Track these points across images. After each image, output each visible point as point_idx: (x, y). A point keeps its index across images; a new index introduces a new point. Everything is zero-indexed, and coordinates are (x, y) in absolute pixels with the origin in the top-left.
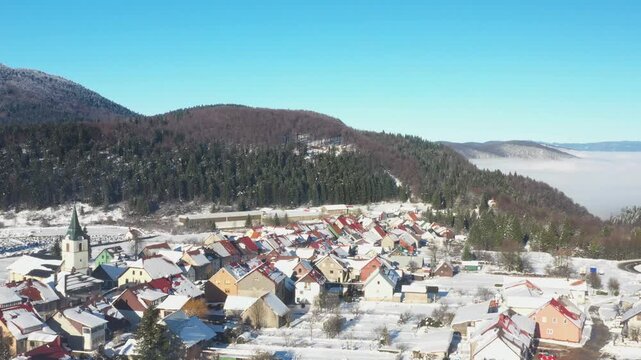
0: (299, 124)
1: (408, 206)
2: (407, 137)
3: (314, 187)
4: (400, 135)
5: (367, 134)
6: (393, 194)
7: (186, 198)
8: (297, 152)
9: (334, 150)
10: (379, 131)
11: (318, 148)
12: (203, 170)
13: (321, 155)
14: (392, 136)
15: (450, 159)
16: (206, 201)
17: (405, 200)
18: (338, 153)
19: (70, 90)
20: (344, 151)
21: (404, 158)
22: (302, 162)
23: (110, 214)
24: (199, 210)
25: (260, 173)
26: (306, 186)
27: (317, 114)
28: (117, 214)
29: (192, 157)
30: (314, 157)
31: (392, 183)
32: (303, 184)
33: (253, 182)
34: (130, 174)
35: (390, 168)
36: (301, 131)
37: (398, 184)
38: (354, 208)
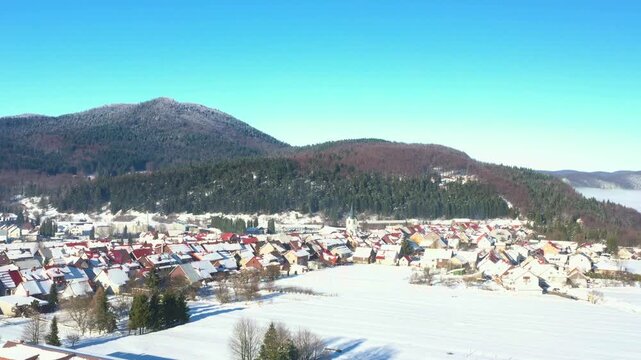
0: (434, 159)
1: (517, 222)
2: (522, 169)
3: (446, 206)
4: (516, 168)
5: (489, 167)
6: (505, 213)
7: (360, 210)
8: (433, 181)
9: (461, 179)
10: (498, 163)
11: (448, 178)
12: (370, 192)
13: (451, 184)
14: (508, 168)
15: (556, 188)
16: (372, 213)
17: (514, 218)
18: (464, 182)
19: (229, 122)
20: (469, 180)
21: (516, 186)
22: (437, 187)
23: (313, 219)
24: (369, 218)
25: (409, 195)
26: (440, 205)
27: (446, 148)
28: (318, 219)
29: (361, 184)
30: (446, 184)
31: (505, 205)
32: (439, 203)
33: (404, 201)
34: (323, 193)
35: (504, 194)
36: (436, 165)
37: (510, 206)
38: (476, 221)
